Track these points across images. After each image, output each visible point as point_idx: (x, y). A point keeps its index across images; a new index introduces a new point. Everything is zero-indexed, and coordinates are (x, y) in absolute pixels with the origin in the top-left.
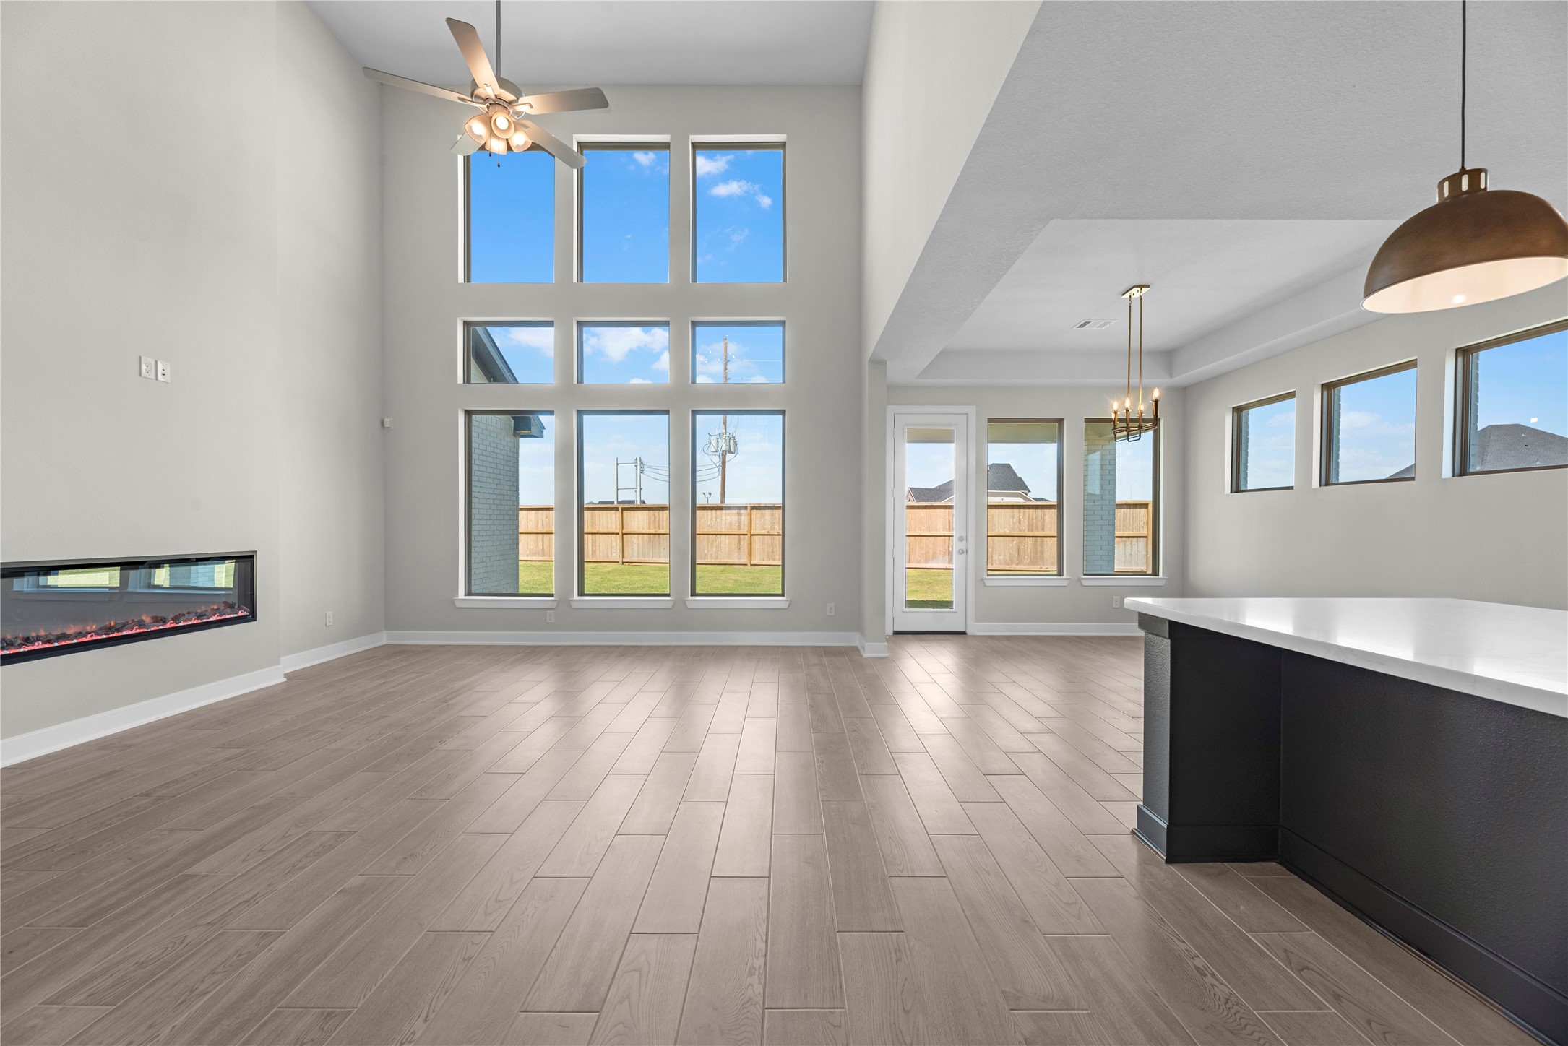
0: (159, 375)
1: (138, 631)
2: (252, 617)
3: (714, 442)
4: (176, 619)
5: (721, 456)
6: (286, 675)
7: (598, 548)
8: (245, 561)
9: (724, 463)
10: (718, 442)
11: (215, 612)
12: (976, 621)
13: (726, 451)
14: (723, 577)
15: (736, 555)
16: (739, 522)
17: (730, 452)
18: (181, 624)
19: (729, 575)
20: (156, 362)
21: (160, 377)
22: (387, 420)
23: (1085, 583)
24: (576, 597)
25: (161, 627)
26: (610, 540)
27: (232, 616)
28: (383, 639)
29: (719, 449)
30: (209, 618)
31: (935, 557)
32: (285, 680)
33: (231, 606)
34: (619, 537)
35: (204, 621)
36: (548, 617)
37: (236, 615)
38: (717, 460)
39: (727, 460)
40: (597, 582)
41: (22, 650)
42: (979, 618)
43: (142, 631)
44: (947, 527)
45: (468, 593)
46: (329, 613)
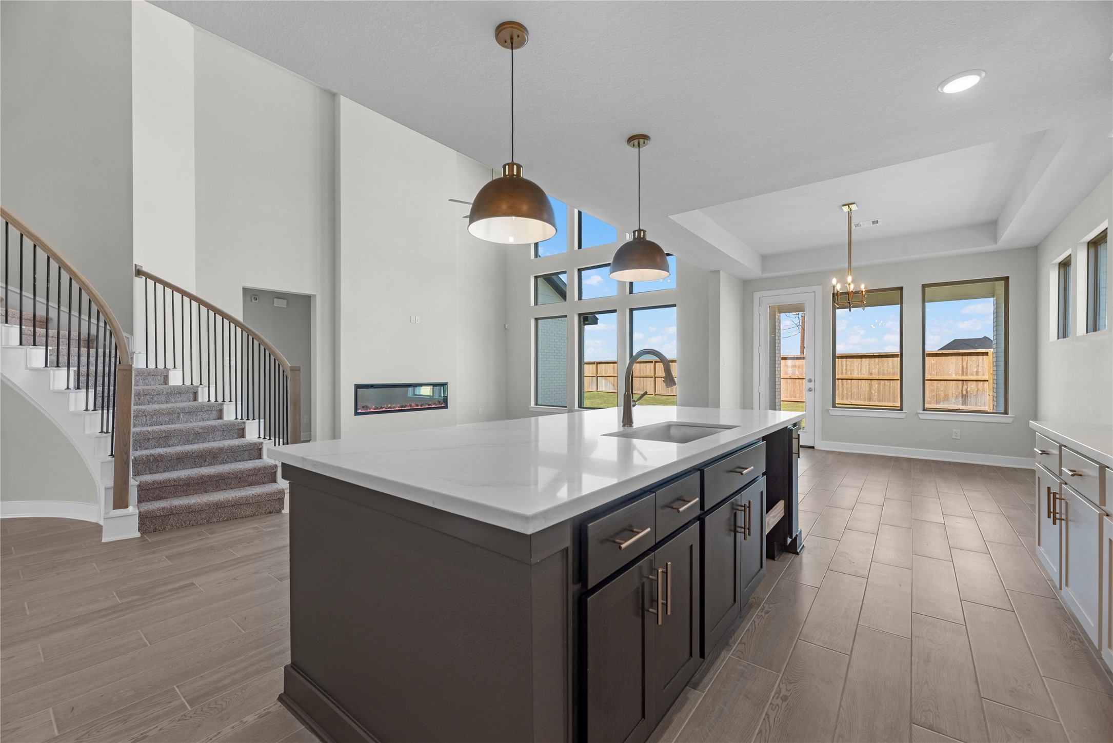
1: (410, 408)
2: (446, 407)
4: (421, 406)
8: (447, 386)
11: (434, 404)
12: (822, 440)
18: (423, 407)
20: (416, 317)
21: (417, 322)
22: (506, 325)
23: (921, 417)
25: (417, 408)
30: (432, 406)
31: (946, 398)
33: (439, 402)
34: (652, 379)
35: (430, 407)
37: (442, 406)
42: (824, 438)
44: (961, 372)
45: (536, 404)
46: (480, 409)
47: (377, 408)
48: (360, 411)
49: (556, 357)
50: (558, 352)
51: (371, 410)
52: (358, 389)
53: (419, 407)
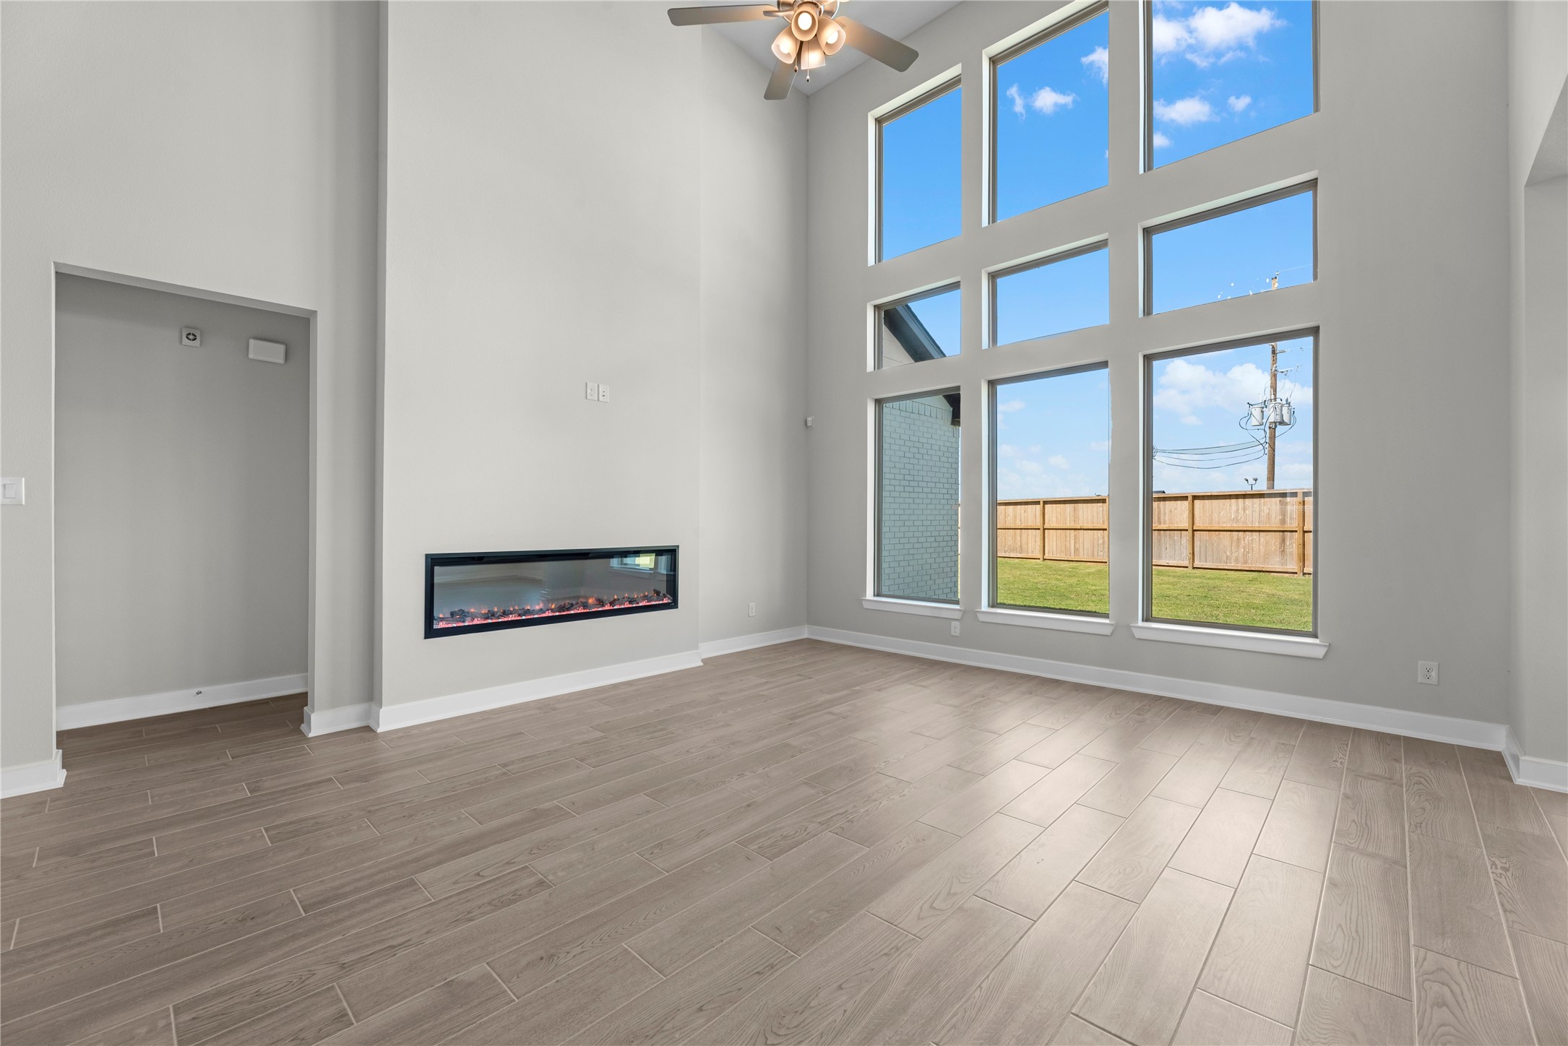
0: (600, 396)
1: (583, 611)
2: (674, 604)
3: (1256, 412)
4: (612, 603)
5: (1268, 430)
6: (703, 661)
7: (1081, 545)
8: (672, 553)
9: (1273, 437)
10: (1262, 412)
11: (645, 597)
13: (1275, 423)
14: (1251, 588)
15: (1277, 559)
16: (1283, 513)
17: (1282, 423)
18: (615, 607)
19: (1261, 586)
20: (598, 386)
21: (601, 399)
22: (810, 419)
24: (984, 606)
25: (600, 609)
26: (1096, 537)
27: (657, 603)
28: (805, 633)
29: (1264, 421)
30: (638, 603)
32: (702, 664)
33: (658, 593)
35: (634, 605)
36: (953, 628)
37: (661, 602)
38: (1260, 435)
39: (1277, 435)
40: (1071, 586)
41: (500, 620)
43: (585, 611)
45: (878, 594)
46: (752, 604)
47: (493, 615)
48: (442, 625)
49: (907, 489)
50: (911, 478)
51: (476, 622)
52: (436, 568)
53: (607, 607)
